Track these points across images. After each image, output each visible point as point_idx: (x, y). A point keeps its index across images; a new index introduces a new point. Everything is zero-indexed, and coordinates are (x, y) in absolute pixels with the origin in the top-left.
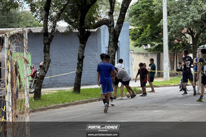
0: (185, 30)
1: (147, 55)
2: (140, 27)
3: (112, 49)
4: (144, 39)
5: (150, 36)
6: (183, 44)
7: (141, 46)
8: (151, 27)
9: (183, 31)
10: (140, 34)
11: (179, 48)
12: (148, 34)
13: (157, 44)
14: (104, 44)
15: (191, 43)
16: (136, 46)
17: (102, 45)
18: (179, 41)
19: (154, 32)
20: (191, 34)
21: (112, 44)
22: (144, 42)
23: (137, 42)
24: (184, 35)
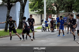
0: (53, 4)
1: (36, 15)
2: (34, 3)
3: (22, 12)
4: (35, 8)
5: (38, 7)
6: (52, 11)
7: (33, 11)
8: (38, 3)
9: (52, 5)
10: (33, 6)
11: (50, 12)
12: (37, 6)
13: (41, 10)
14: (18, 10)
15: (56, 10)
16: (31, 11)
17: (17, 10)
18: (50, 9)
19: (40, 5)
20: (56, 6)
21: (22, 10)
22: (35, 9)
23: (32, 9)
24: (53, 6)
